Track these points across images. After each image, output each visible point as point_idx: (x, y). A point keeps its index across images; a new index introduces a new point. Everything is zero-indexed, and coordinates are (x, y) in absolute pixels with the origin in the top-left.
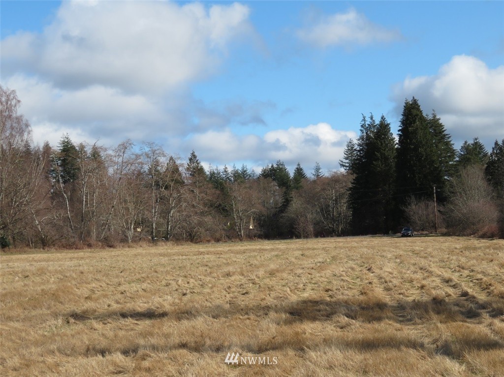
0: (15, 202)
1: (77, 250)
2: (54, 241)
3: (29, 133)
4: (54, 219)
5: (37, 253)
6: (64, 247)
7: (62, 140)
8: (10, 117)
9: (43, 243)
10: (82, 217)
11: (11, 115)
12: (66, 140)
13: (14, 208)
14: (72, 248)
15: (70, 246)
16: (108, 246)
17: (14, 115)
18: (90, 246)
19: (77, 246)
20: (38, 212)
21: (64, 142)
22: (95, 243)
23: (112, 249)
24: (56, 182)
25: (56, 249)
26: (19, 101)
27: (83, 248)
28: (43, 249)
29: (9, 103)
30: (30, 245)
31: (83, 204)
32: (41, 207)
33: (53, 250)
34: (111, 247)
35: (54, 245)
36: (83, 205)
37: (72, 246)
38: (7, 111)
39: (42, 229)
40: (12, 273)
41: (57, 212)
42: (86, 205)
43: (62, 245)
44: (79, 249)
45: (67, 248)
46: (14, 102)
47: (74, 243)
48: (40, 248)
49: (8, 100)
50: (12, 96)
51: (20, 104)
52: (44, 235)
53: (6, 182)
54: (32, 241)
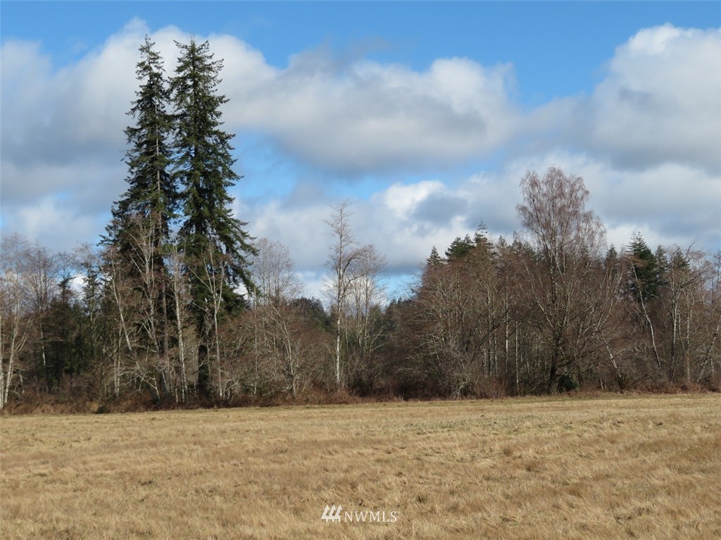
0: (583, 329)
1: (668, 395)
2: (635, 382)
3: (602, 234)
4: (635, 351)
5: (614, 397)
6: (649, 391)
7: (633, 241)
8: (576, 213)
9: (620, 384)
10: (672, 348)
11: (577, 212)
12: (638, 242)
13: (582, 337)
14: (661, 392)
15: (657, 389)
16: (709, 390)
17: (581, 212)
18: (684, 389)
19: (667, 389)
20: (613, 343)
21: (635, 245)
22: (692, 385)
23: (715, 394)
24: (624, 300)
25: (639, 393)
26: (587, 192)
27: (675, 392)
28: (621, 393)
29: (574, 194)
30: (600, 387)
31: (673, 331)
32: (616, 335)
33: (635, 394)
34: (714, 390)
35: (635, 388)
36: (673, 333)
37: (660, 388)
38: (571, 206)
39: (618, 366)
40: (637, 419)
41: (639, 342)
42: (677, 332)
43: (646, 387)
44: (671, 393)
45: (654, 393)
46: (580, 194)
47: (663, 385)
48: (616, 391)
49: (572, 192)
50: (578, 185)
51: (589, 195)
52: (621, 374)
53: (571, 302)
54: (603, 381)
